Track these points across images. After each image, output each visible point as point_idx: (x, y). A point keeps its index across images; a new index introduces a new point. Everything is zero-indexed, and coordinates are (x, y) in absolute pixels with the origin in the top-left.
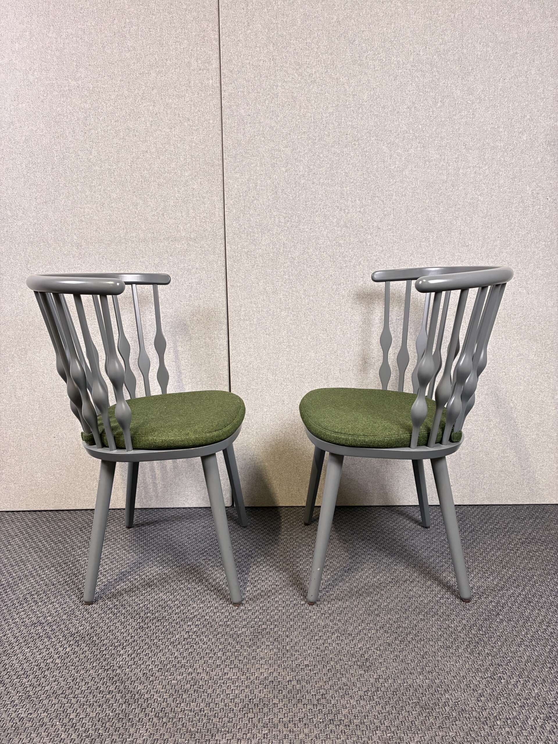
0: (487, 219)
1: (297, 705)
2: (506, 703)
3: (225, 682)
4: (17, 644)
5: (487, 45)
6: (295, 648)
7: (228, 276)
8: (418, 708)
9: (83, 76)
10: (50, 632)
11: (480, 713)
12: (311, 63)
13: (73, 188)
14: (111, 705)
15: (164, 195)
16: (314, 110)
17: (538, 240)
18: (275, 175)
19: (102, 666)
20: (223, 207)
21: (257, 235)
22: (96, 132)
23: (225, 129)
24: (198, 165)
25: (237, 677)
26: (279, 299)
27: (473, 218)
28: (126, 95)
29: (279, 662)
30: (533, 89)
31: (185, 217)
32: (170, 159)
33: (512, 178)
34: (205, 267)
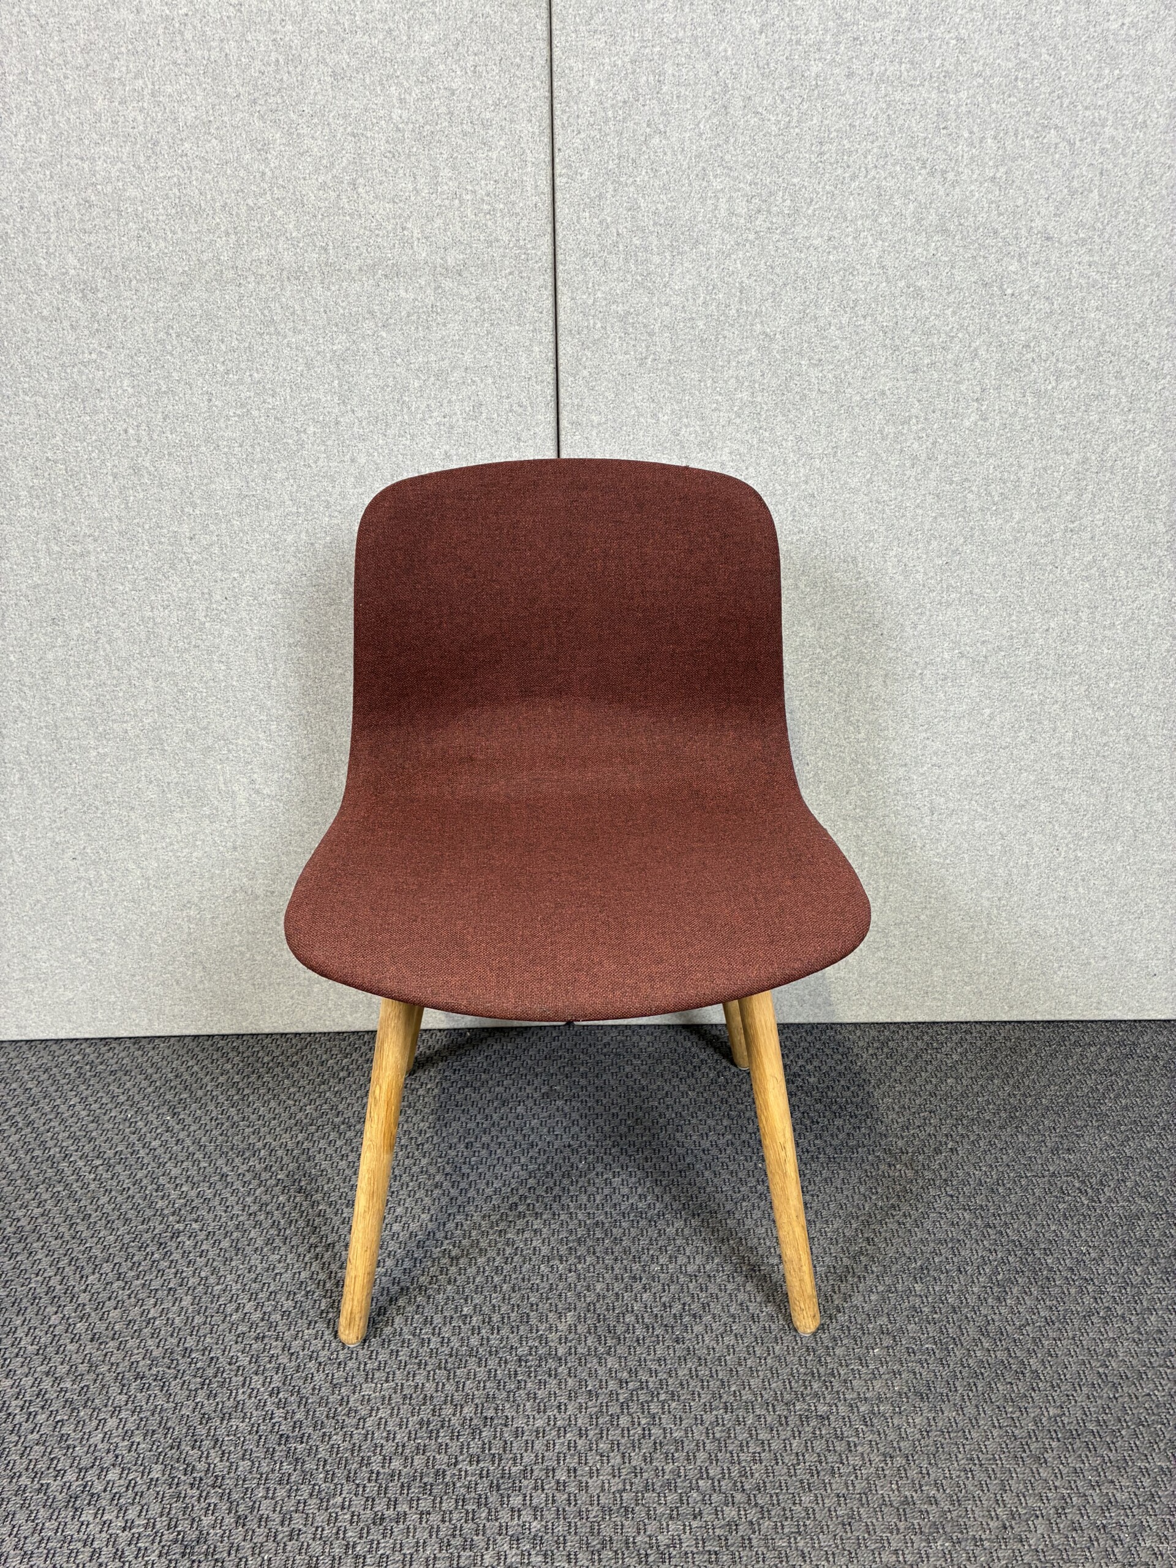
7: (562, 390)
18: (724, 45)
20: (548, 159)
21: (656, 259)
31: (425, 193)
34: (492, 363)
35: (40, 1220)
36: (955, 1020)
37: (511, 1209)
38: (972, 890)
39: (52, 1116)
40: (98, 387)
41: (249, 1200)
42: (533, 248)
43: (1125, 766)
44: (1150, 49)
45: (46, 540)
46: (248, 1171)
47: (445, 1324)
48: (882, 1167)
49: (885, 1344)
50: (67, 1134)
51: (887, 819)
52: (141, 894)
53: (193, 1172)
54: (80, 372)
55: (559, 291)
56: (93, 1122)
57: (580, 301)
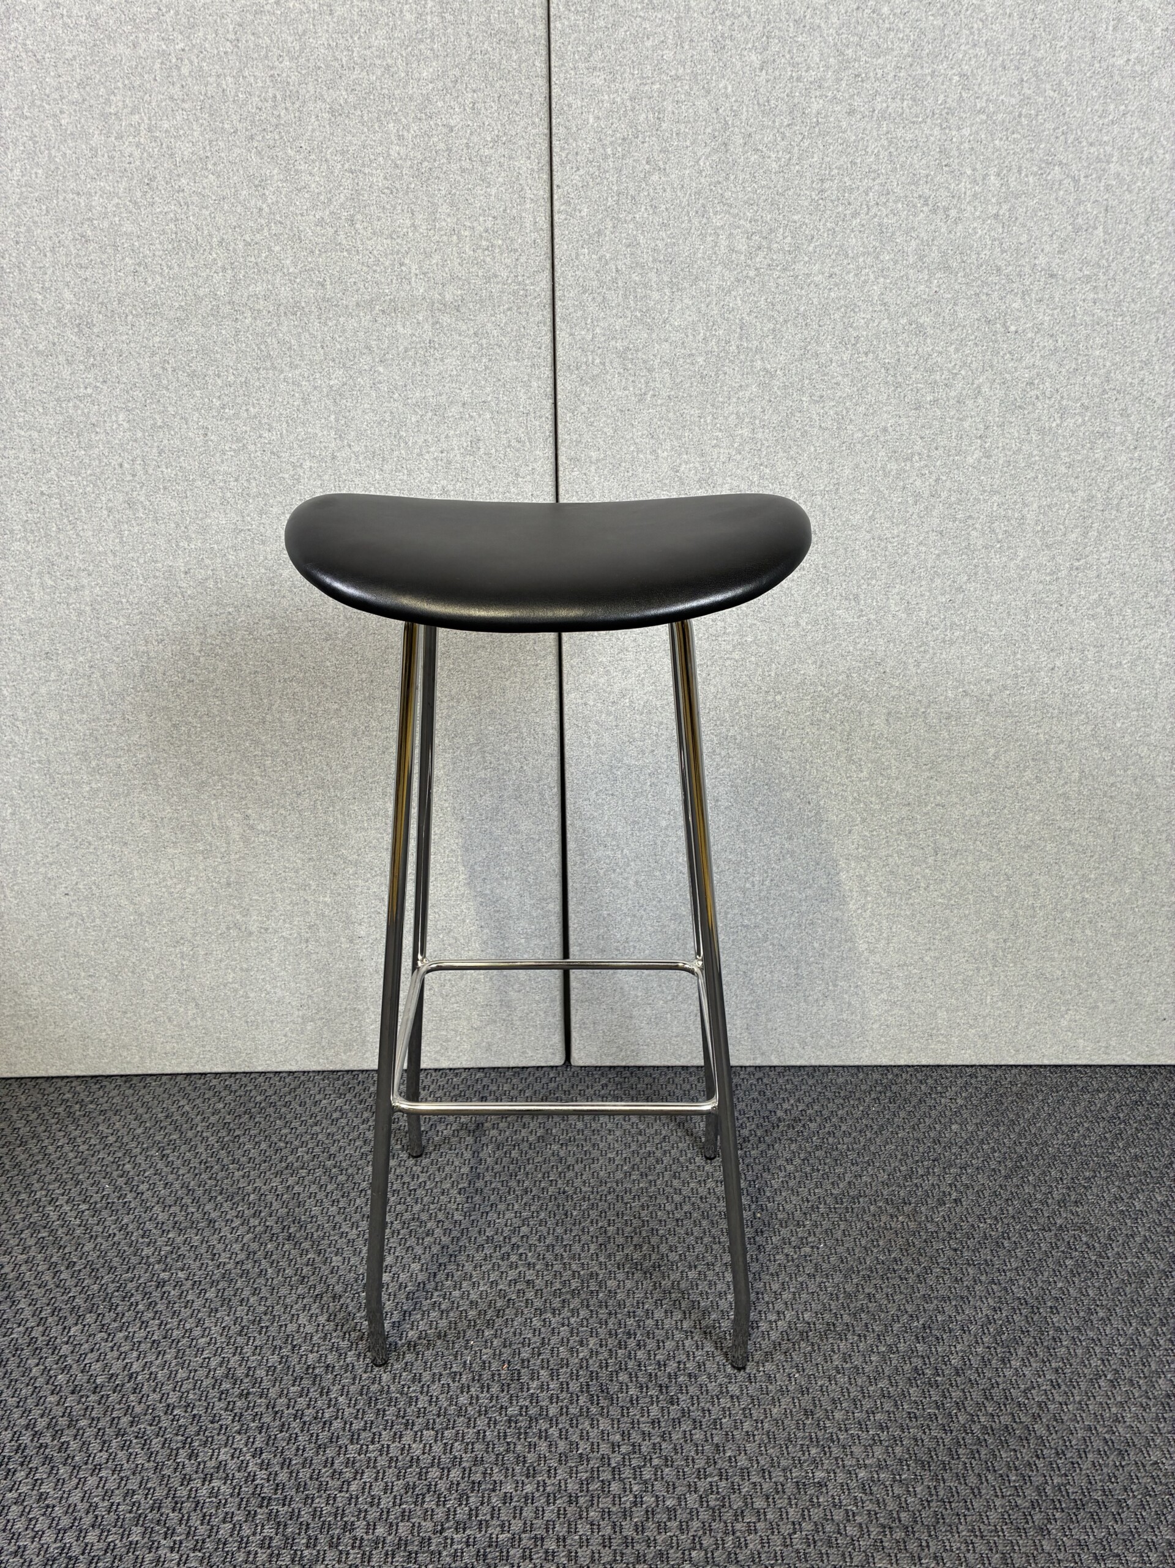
7: (560, 426)
13: (49, 123)
15: (351, 149)
18: (724, 82)
20: (547, 195)
21: (656, 296)
24: (465, 39)
31: (423, 229)
32: (370, 15)
34: (489, 398)
35: (24, 1268)
36: (961, 1063)
37: (502, 1259)
38: (977, 931)
39: (40, 1157)
40: (94, 421)
41: (237, 1247)
42: (532, 284)
43: (1132, 807)
44: (1156, 84)
45: (40, 574)
46: (237, 1217)
47: (433, 1382)
48: (883, 1218)
49: (886, 1408)
50: (53, 1177)
51: (890, 860)
52: (133, 930)
53: (180, 1218)
54: (76, 407)
55: (557, 327)
56: (80, 1164)
57: (578, 338)
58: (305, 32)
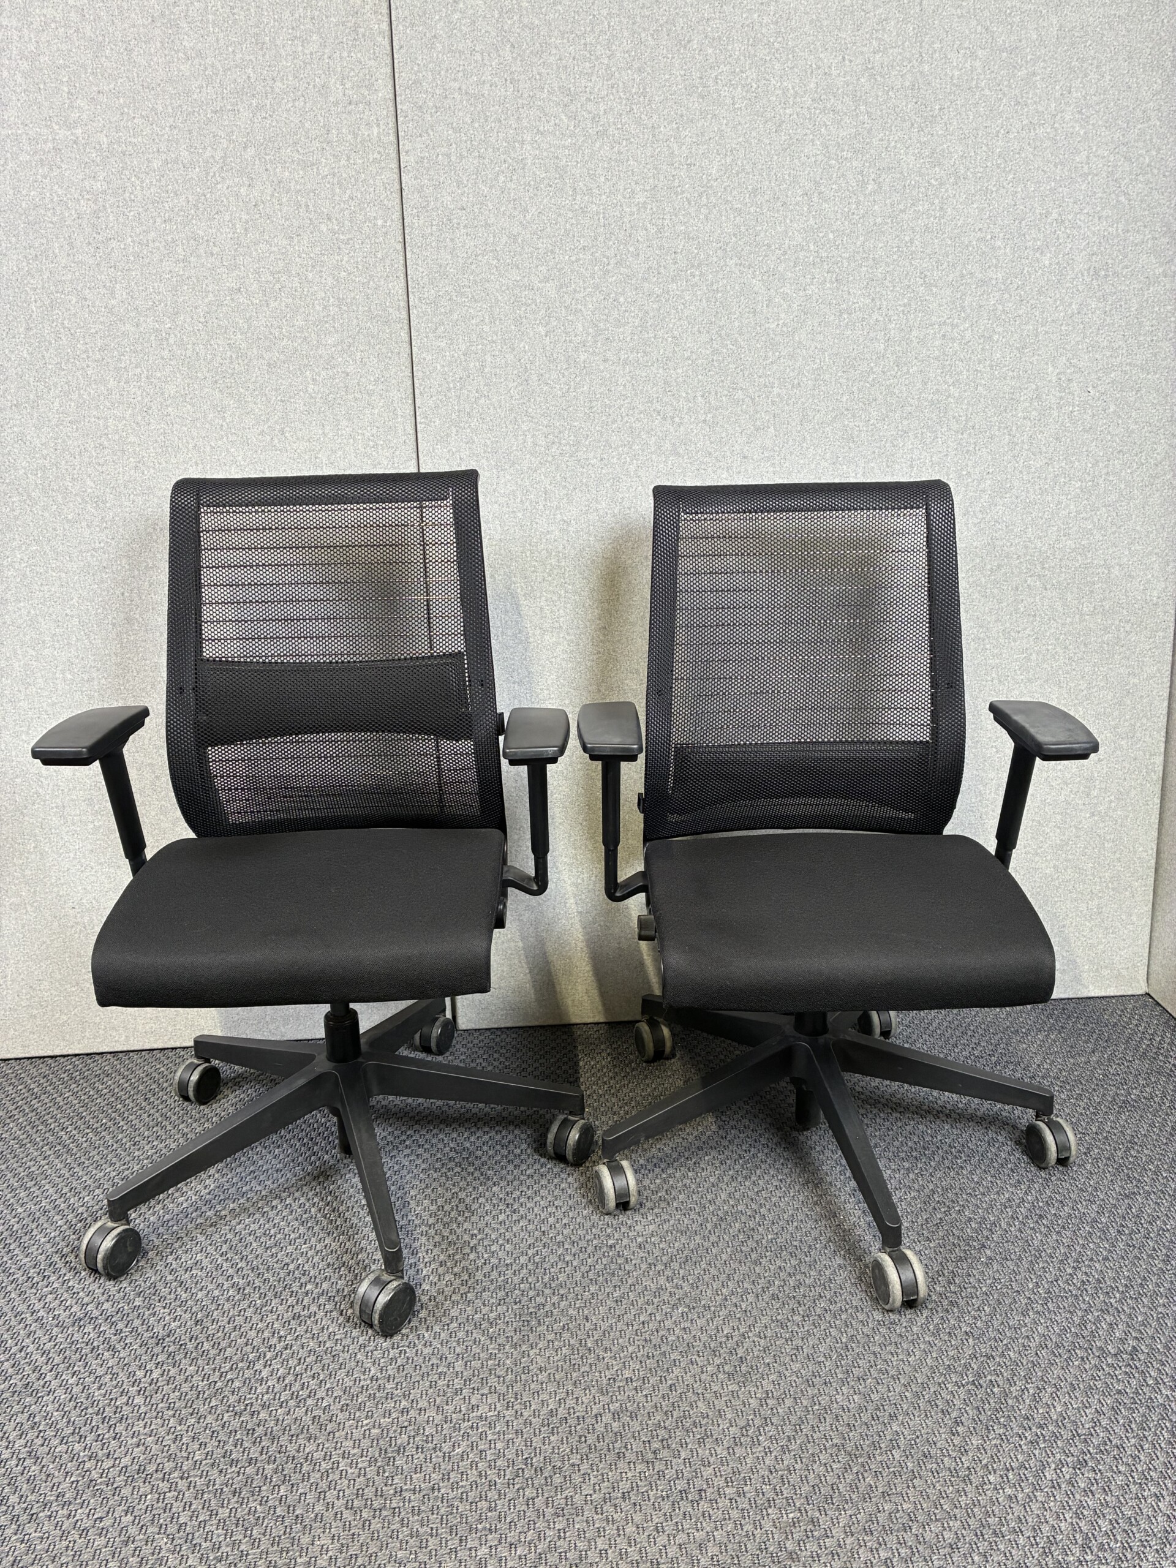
0: (965, 436)
1: (616, 1465)
2: (1004, 1437)
3: (475, 1425)
4: (50, 1367)
5: (973, 55)
6: (604, 1342)
8: (843, 1457)
9: (84, 117)
10: (114, 1338)
11: (958, 1460)
12: (596, 90)
13: (79, 373)
14: (257, 1489)
16: (604, 197)
17: (1068, 479)
18: (523, 343)
19: (229, 1406)
20: (413, 413)
22: (122, 247)
23: (411, 239)
24: (355, 321)
25: (496, 1413)
26: (538, 610)
27: (939, 433)
28: (185, 161)
29: (574, 1375)
30: (1067, 153)
31: (330, 436)
32: (293, 307)
33: (1017, 348)
40: (105, 565)
45: (63, 672)
50: (63, 1115)
54: (92, 556)
56: (83, 1106)
58: (250, 317)
